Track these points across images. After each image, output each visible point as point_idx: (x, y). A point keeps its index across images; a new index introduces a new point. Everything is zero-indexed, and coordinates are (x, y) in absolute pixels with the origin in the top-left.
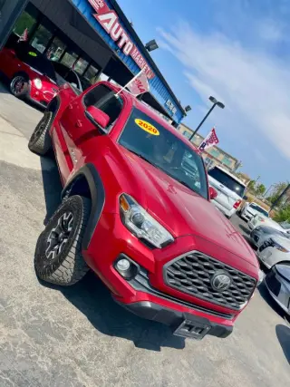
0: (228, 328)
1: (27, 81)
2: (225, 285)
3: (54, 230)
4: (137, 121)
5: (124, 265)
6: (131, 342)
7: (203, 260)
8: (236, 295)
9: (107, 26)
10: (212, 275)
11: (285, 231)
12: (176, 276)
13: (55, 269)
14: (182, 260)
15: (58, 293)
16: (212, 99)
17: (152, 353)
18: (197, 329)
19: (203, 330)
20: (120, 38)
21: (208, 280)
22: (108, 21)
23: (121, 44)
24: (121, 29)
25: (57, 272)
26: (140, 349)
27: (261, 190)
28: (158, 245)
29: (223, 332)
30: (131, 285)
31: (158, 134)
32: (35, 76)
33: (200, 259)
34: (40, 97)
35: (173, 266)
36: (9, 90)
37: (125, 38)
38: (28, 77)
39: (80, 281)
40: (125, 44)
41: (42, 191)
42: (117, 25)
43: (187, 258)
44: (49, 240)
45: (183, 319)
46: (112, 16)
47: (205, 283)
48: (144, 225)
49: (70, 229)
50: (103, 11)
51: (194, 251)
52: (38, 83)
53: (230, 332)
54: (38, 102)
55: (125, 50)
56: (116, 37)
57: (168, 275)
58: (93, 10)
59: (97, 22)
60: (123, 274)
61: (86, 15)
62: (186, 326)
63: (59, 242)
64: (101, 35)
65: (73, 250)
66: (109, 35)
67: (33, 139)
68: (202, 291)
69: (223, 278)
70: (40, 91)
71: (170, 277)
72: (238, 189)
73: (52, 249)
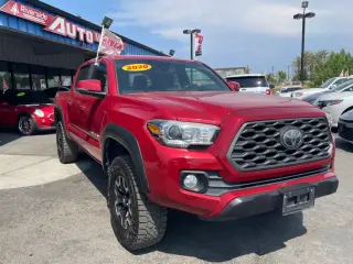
0: (332, 180)
1: (30, 117)
2: (298, 139)
3: (116, 202)
4: (125, 68)
5: (191, 181)
6: (253, 255)
7: (260, 128)
8: (316, 143)
9: (62, 31)
10: (278, 137)
11: (327, 89)
12: (245, 158)
13: (137, 231)
14: (240, 139)
15: (156, 254)
16: (185, 32)
17: (280, 252)
18: (302, 197)
19: (308, 195)
20: (78, 33)
21: (278, 145)
22: (59, 26)
23: (82, 38)
24: (74, 26)
25: (140, 232)
26: (266, 256)
27: (282, 76)
28: (208, 143)
29: (330, 187)
30: (211, 195)
31: (150, 67)
32: (33, 109)
33: (256, 128)
34: (48, 123)
35: (235, 151)
36: (21, 134)
37: (82, 30)
38: (28, 113)
39: (167, 228)
40: (85, 35)
41: (92, 186)
42: (68, 25)
43: (244, 135)
44: (118, 214)
45: (282, 195)
46: (60, 20)
47: (278, 148)
48: (185, 135)
49: (127, 190)
50: (50, 22)
51: (245, 125)
52: (39, 113)
53: (336, 183)
54: (50, 128)
55: (88, 40)
56: (74, 35)
57: (238, 162)
58: (41, 27)
59: (51, 33)
60: (196, 190)
61: (39, 34)
62: (290, 200)
63: (127, 209)
64: (62, 41)
65: (140, 202)
66: (68, 37)
67: (60, 153)
68: (281, 158)
69: (291, 133)
70: (45, 118)
71: (240, 163)
72: (259, 83)
73: (125, 218)
